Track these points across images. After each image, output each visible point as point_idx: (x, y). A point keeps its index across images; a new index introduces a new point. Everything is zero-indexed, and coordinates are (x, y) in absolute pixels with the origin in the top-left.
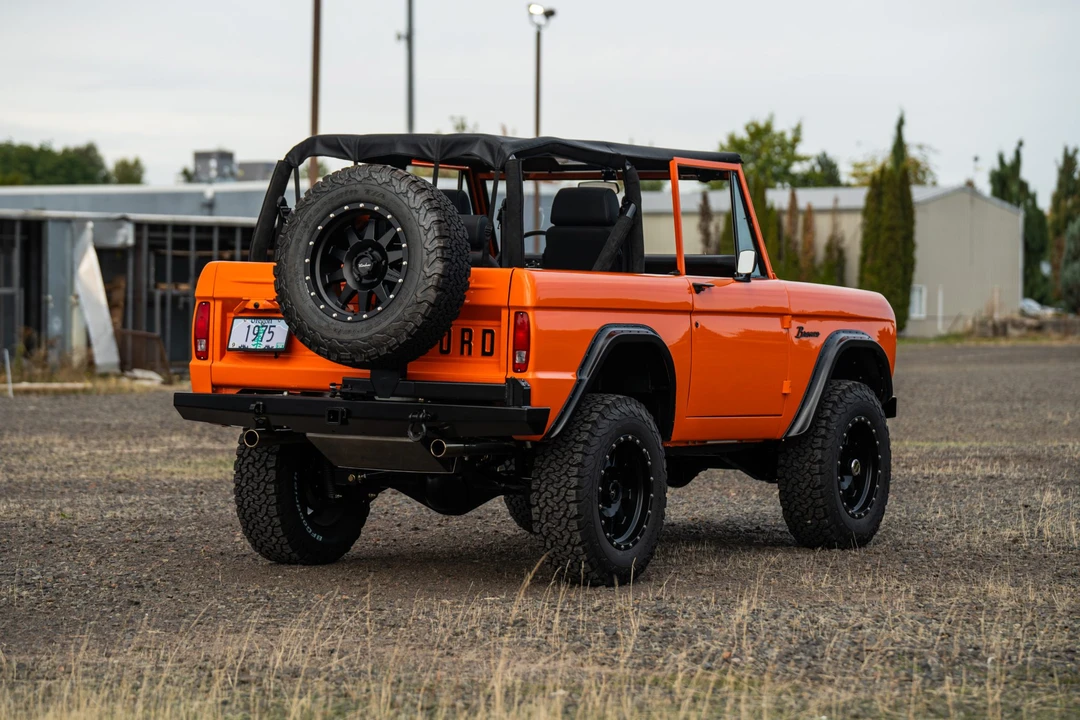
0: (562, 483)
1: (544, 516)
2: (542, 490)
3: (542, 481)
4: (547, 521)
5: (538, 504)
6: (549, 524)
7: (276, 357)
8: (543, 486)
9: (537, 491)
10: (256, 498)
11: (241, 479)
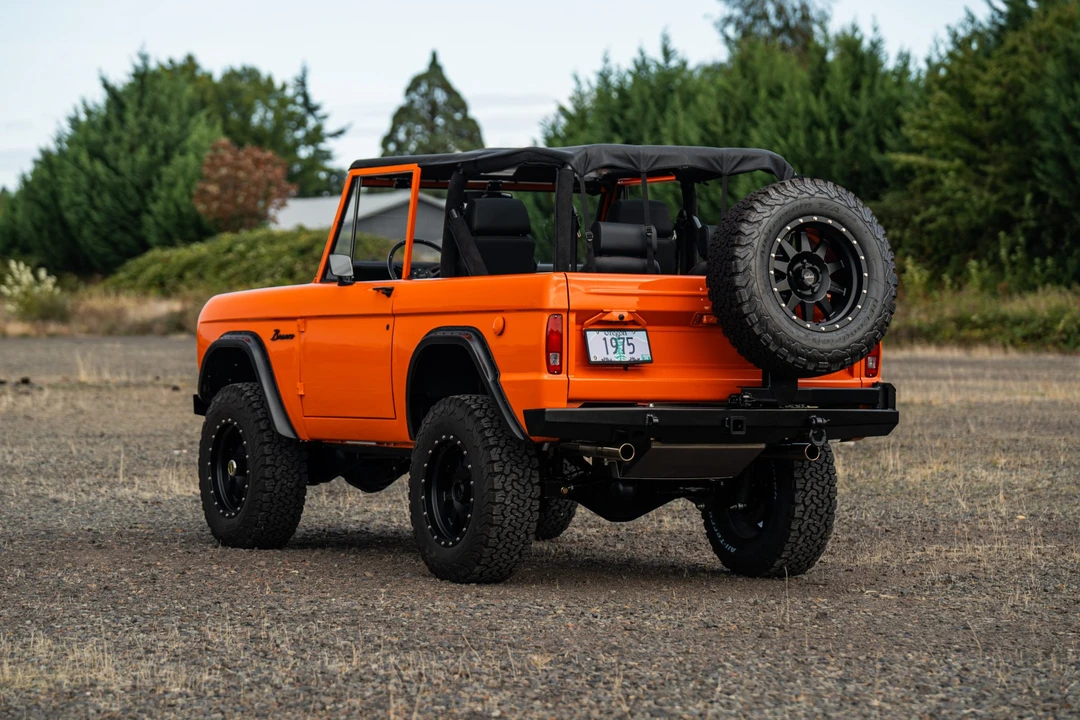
0: (826, 481)
1: (807, 514)
2: (808, 489)
3: (807, 481)
4: (810, 517)
5: (803, 502)
6: (811, 521)
7: (626, 369)
8: (809, 485)
9: (803, 490)
10: (520, 515)
11: (505, 497)
